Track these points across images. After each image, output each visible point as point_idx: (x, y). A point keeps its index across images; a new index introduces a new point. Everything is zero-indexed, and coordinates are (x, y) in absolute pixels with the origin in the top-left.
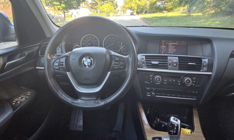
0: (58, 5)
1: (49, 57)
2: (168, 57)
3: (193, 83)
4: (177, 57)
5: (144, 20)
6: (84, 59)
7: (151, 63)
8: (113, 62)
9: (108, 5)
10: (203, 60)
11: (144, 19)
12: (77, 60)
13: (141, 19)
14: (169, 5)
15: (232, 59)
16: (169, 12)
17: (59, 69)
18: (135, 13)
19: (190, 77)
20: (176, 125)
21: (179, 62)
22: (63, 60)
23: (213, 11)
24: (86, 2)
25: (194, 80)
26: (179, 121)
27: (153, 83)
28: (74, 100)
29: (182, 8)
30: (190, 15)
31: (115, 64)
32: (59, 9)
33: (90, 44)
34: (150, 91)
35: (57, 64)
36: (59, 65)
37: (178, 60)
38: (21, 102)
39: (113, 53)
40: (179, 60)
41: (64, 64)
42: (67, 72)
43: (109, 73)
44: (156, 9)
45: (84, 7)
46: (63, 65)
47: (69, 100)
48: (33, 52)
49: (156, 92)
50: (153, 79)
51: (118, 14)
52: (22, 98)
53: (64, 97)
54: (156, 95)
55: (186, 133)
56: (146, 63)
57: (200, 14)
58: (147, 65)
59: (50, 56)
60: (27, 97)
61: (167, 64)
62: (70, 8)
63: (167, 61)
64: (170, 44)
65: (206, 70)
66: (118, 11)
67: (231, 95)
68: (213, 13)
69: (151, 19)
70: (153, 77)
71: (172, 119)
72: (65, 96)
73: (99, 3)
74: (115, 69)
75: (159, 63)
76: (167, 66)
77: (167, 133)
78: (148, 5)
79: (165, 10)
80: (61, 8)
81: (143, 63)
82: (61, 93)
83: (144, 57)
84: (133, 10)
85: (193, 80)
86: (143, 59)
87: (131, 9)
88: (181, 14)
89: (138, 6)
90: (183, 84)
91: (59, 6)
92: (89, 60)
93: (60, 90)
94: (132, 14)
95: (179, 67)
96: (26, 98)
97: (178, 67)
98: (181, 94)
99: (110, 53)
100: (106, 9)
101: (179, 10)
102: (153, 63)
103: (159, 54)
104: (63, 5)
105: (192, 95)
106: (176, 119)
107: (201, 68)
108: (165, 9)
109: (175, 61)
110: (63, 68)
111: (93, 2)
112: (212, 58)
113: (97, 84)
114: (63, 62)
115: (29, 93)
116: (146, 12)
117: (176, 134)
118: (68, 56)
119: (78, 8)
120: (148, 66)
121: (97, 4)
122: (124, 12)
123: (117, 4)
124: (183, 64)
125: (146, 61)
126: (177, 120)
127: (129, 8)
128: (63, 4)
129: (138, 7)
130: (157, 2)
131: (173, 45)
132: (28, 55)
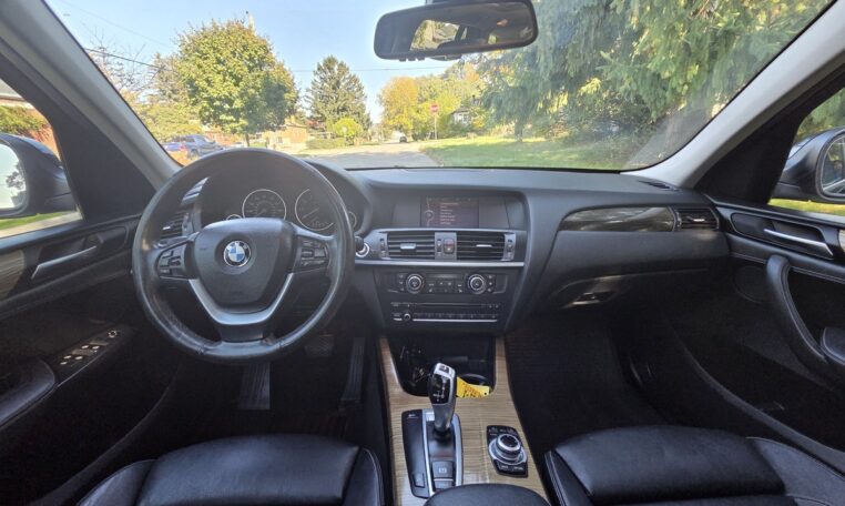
0: (232, 121)
1: (146, 247)
2: (436, 234)
3: (490, 287)
4: (455, 234)
5: (428, 154)
6: (229, 247)
7: (399, 248)
8: (299, 252)
9: (350, 120)
10: (507, 237)
11: (430, 152)
12: (212, 251)
13: (423, 151)
14: (479, 121)
15: (563, 232)
16: (480, 135)
17: (170, 274)
18: (410, 139)
19: (482, 274)
20: (444, 381)
21: (458, 243)
22: (180, 252)
23: (566, 133)
24: (298, 115)
25: (491, 280)
26: (452, 372)
27: (406, 291)
28: (211, 345)
29: (505, 127)
30: (520, 141)
31: (303, 256)
32: (234, 131)
33: (264, 210)
34: (401, 309)
35: (165, 262)
36: (170, 263)
37: (455, 239)
38: (85, 357)
39: (300, 231)
40: (458, 239)
41: (182, 260)
42: (190, 281)
43: (291, 276)
44: (453, 129)
45: (295, 126)
46: (178, 263)
47: (196, 344)
48: (123, 236)
49: (412, 310)
50: (404, 284)
51: (373, 141)
52: (91, 347)
53: (185, 339)
54: (413, 317)
55: (480, 396)
56: (390, 248)
57: (541, 139)
58: (390, 253)
59: (148, 242)
60: (105, 344)
61: (433, 248)
62: (262, 129)
63: (433, 243)
64: (444, 204)
65: (512, 258)
66: (373, 133)
67: (570, 305)
68: (566, 137)
69: (442, 150)
70: (405, 279)
71: (438, 369)
72: (186, 336)
73: (330, 118)
74: (303, 268)
75: (417, 248)
76: (433, 253)
77: (428, 399)
78: (436, 120)
79: (472, 131)
80: (239, 129)
81: (383, 249)
82: (177, 329)
83: (385, 236)
84: (406, 131)
85: (487, 280)
86: (382, 240)
87: (400, 128)
88: (502, 140)
89: (416, 123)
90: (468, 290)
91: (233, 125)
92: (240, 250)
93: (175, 323)
94: (403, 141)
95: (458, 254)
96: (101, 347)
97: (455, 255)
98: (466, 312)
99: (294, 232)
100: (344, 130)
101: (499, 130)
102: (404, 247)
103: (421, 226)
104: (243, 122)
105: (487, 312)
106: (446, 367)
107: (502, 255)
108: (472, 129)
109: (450, 242)
110: (179, 271)
111: (316, 115)
112: (525, 232)
113: (263, 304)
114: (179, 257)
115: (113, 334)
116: (432, 137)
117: (446, 400)
118: (192, 243)
119: (279, 128)
120: (393, 255)
121: (323, 119)
122: (386, 136)
123: (368, 120)
124: (466, 246)
125: (389, 243)
126: (447, 371)
127: (396, 128)
128: (244, 118)
129: (414, 124)
130: (455, 115)
131: (449, 207)
132: (105, 242)
